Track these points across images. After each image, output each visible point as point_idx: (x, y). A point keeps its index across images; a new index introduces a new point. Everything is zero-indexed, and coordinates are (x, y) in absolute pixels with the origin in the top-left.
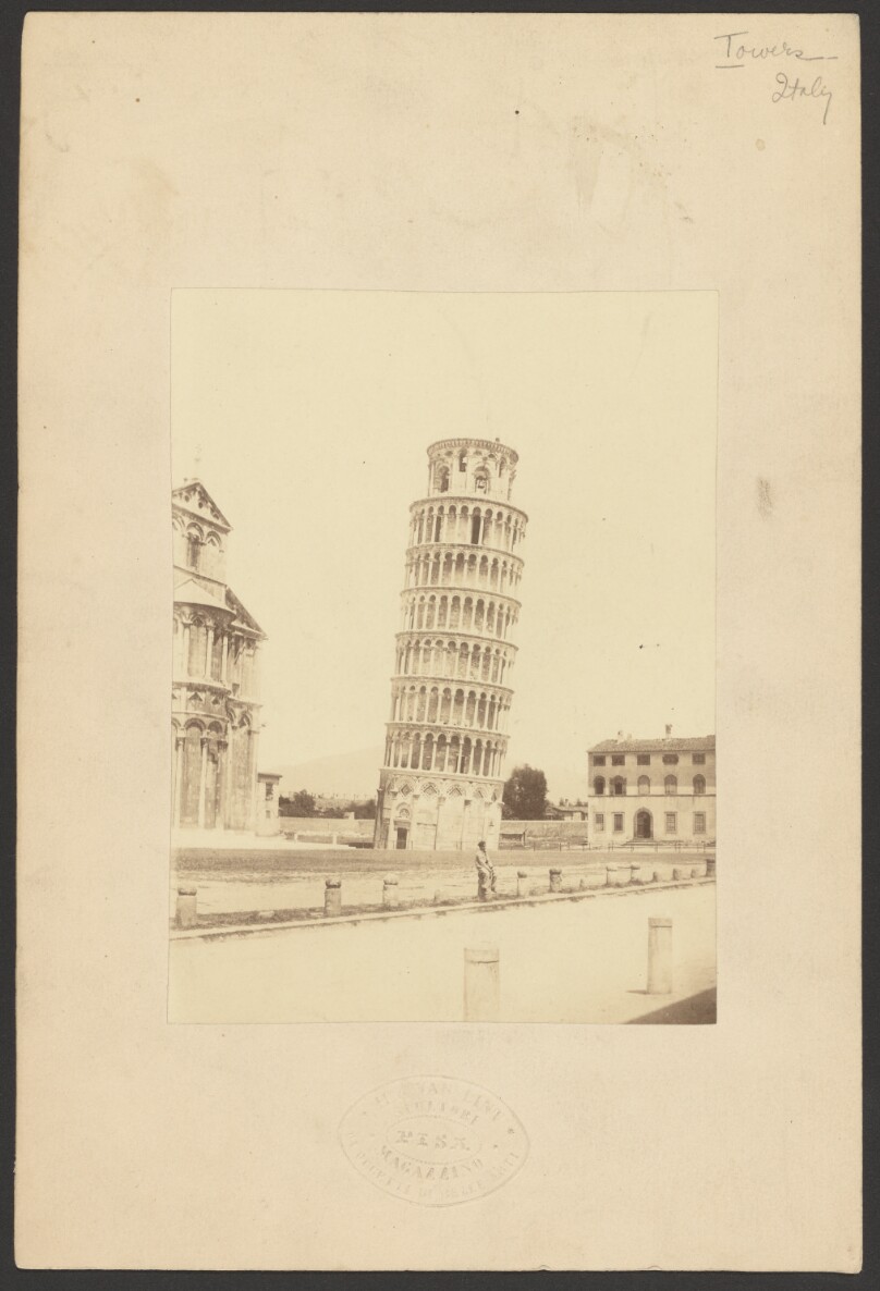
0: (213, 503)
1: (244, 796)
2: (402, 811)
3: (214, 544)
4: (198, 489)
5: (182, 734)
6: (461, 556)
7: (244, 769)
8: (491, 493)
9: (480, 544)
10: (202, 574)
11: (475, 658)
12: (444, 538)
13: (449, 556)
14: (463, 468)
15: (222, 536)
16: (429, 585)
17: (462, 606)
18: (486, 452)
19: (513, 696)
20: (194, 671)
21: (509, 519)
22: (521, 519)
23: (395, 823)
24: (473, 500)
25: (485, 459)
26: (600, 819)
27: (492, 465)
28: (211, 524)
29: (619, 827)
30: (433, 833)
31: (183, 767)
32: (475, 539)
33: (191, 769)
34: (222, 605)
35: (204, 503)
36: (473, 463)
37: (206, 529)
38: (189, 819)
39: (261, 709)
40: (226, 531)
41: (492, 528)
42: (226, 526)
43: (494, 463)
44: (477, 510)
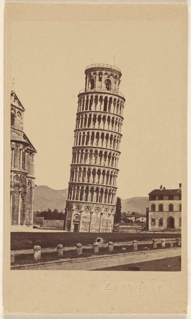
0: (19, 100)
1: (29, 212)
2: (76, 217)
3: (19, 116)
4: (14, 94)
5: (12, 190)
6: (100, 116)
7: (29, 202)
8: (111, 91)
9: (107, 111)
10: (16, 128)
11: (105, 157)
12: (93, 108)
13: (95, 116)
14: (100, 80)
15: (22, 113)
16: (87, 127)
17: (100, 137)
18: (109, 73)
19: (119, 172)
20: (16, 166)
21: (119, 101)
22: (123, 101)
23: (74, 221)
24: (105, 93)
25: (109, 77)
26: (153, 220)
27: (111, 78)
28: (18, 108)
29: (161, 224)
30: (89, 226)
31: (13, 202)
32: (105, 109)
33: (15, 203)
34: (23, 140)
35: (16, 100)
36: (104, 78)
37: (17, 110)
38: (15, 222)
39: (35, 179)
40: (23, 111)
41: (112, 105)
42: (23, 109)
43: (112, 78)
44: (106, 97)
